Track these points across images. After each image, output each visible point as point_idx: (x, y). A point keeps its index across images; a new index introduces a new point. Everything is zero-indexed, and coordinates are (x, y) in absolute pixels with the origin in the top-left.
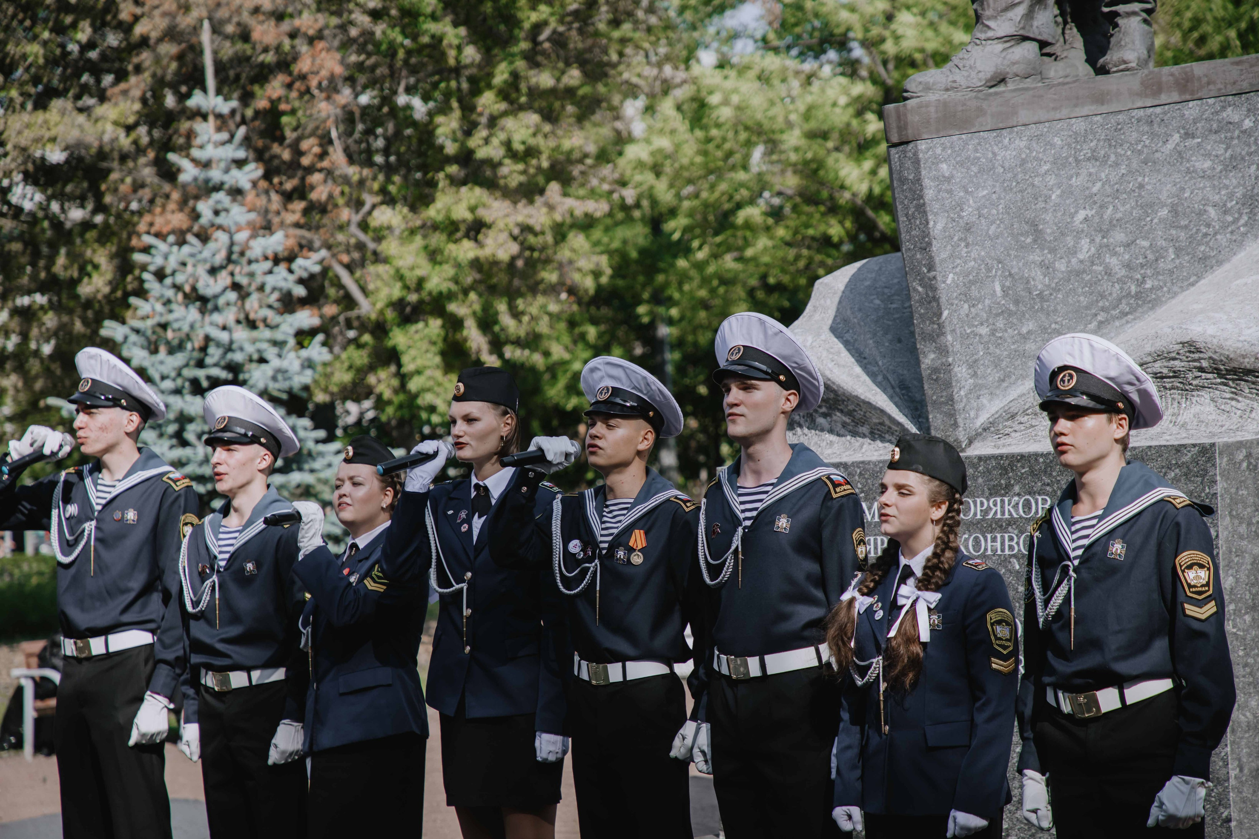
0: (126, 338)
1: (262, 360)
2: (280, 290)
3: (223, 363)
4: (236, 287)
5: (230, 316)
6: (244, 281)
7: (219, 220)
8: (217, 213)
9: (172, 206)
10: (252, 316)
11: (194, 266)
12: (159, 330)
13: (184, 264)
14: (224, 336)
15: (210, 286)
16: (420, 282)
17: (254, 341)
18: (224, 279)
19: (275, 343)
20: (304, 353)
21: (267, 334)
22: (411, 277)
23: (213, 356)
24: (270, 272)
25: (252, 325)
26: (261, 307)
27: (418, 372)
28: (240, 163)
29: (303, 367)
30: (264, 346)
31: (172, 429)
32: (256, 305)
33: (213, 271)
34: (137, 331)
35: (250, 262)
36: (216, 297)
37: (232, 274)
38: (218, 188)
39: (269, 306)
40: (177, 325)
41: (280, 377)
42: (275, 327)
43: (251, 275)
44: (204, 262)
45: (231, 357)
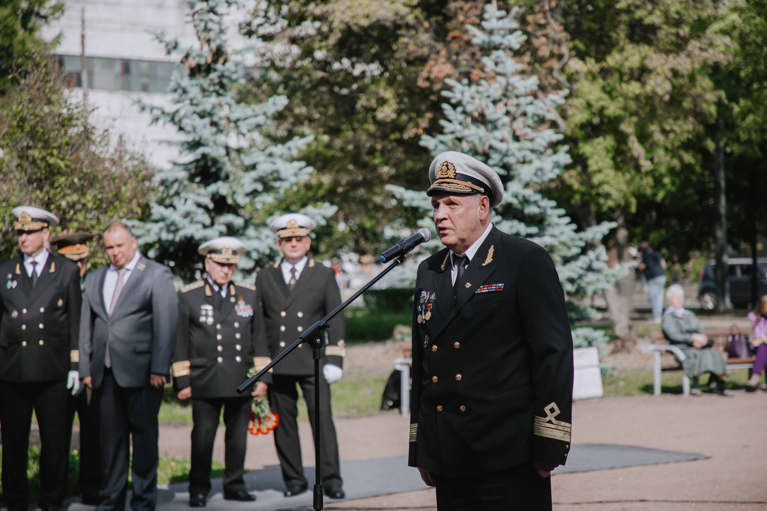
0: (436, 146)
1: (524, 162)
2: (538, 116)
3: (501, 164)
4: (508, 113)
5: (505, 133)
6: (512, 109)
7: (500, 69)
8: (496, 64)
9: (442, 60)
10: (518, 133)
11: (480, 99)
12: (457, 142)
13: (473, 98)
14: (503, 147)
15: (492, 113)
16: (602, 109)
17: (520, 149)
18: (501, 108)
19: (533, 151)
20: (555, 158)
21: (529, 145)
22: (597, 105)
23: (493, 159)
24: (531, 103)
25: (516, 138)
26: (524, 127)
27: (600, 171)
28: (512, 31)
29: (554, 167)
30: (527, 153)
32: (521, 125)
33: (495, 102)
34: (442, 142)
35: (517, 97)
36: (497, 120)
37: (506, 105)
38: (496, 48)
39: (529, 126)
40: (469, 139)
41: (539, 173)
42: (532, 140)
43: (518, 105)
44: (488, 97)
45: (506, 160)
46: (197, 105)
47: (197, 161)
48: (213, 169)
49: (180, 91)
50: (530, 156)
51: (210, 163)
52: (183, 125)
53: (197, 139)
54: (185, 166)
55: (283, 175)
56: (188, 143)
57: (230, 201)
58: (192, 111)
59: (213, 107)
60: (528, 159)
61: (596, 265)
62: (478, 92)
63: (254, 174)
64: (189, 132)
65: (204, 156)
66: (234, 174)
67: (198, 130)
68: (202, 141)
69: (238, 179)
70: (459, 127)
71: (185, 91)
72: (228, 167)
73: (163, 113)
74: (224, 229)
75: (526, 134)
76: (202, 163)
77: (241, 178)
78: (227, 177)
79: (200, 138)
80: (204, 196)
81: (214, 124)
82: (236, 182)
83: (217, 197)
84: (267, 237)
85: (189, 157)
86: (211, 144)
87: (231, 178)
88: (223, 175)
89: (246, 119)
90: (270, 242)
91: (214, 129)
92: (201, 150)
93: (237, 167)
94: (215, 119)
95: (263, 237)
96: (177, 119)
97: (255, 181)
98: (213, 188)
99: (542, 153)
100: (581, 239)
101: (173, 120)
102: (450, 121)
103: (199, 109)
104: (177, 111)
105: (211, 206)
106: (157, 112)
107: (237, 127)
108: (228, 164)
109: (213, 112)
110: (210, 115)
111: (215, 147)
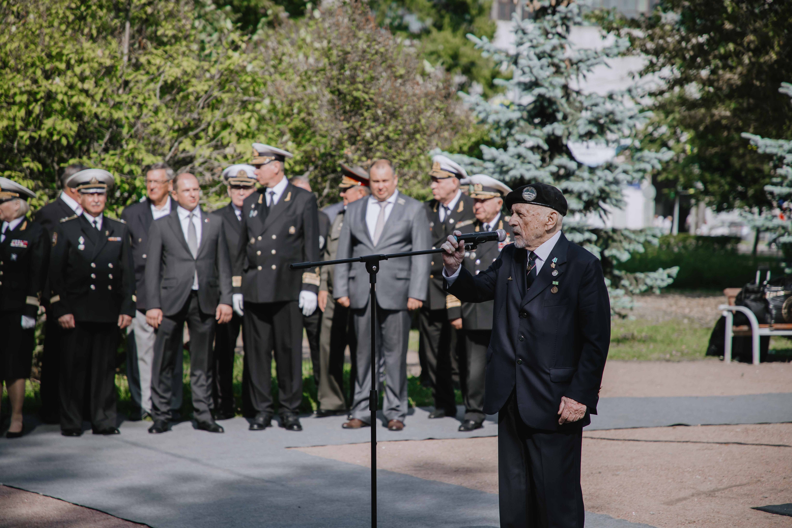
46: (537, 47)
47: (534, 102)
48: (550, 110)
49: (520, 32)
51: (546, 104)
53: (533, 79)
54: (525, 107)
55: (618, 117)
56: (525, 84)
57: (564, 142)
58: (531, 53)
59: (554, 48)
63: (589, 115)
64: (527, 74)
65: (541, 97)
66: (572, 115)
67: (534, 71)
68: (540, 82)
71: (525, 33)
72: (565, 109)
73: (507, 54)
76: (539, 104)
77: (578, 119)
78: (565, 118)
79: (537, 79)
80: (539, 138)
81: (554, 65)
82: (573, 123)
83: (552, 137)
84: (600, 178)
85: (528, 99)
86: (547, 85)
87: (569, 120)
88: (560, 116)
89: (588, 59)
90: (601, 184)
91: (553, 70)
92: (537, 91)
93: (576, 108)
94: (556, 61)
95: (595, 178)
96: (519, 61)
97: (590, 122)
98: (548, 129)
101: (515, 61)
103: (538, 50)
104: (519, 54)
105: (546, 147)
106: (501, 55)
107: (578, 69)
108: (566, 105)
109: (554, 53)
110: (551, 56)
111: (551, 89)
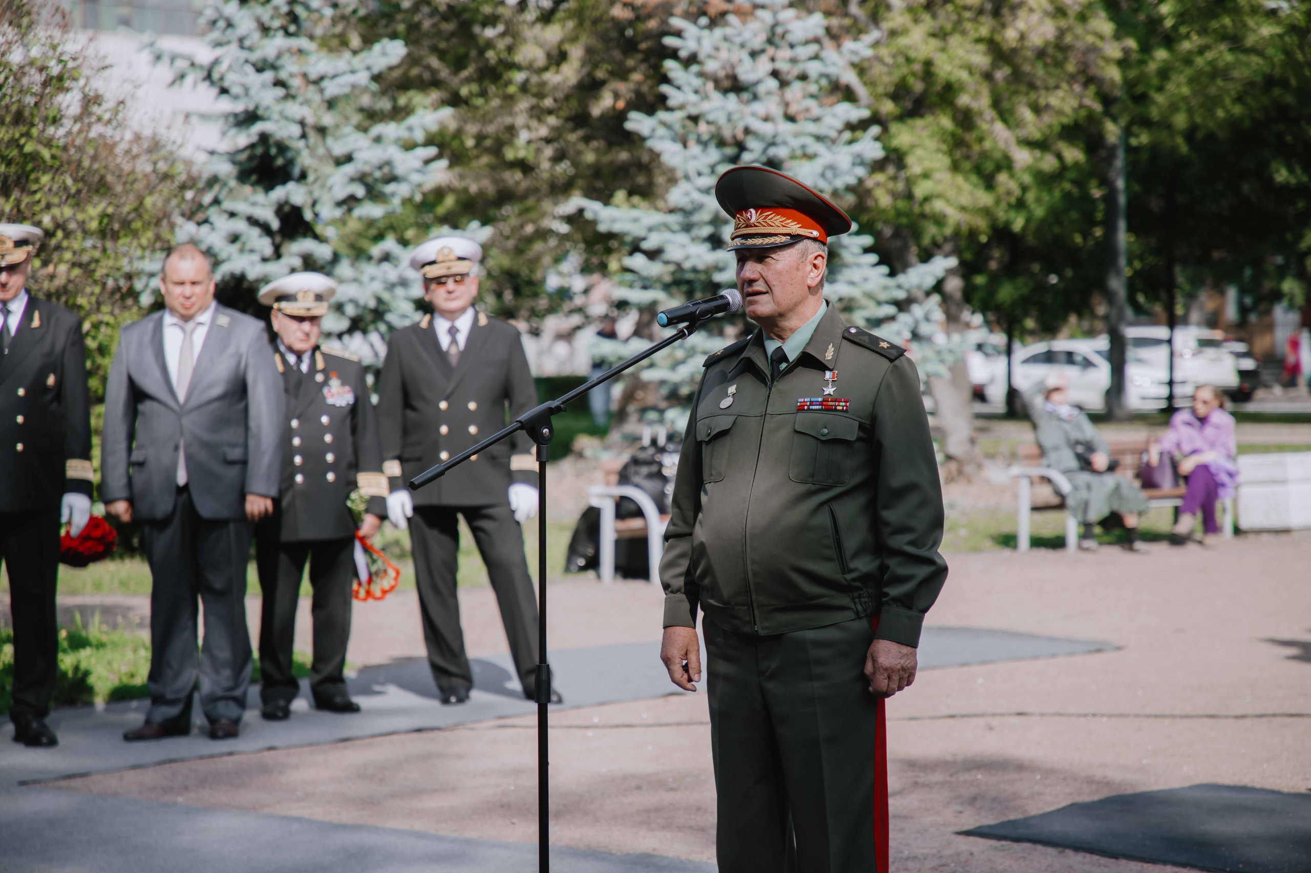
0: (653, 130)
1: (805, 157)
2: (827, 76)
3: (764, 159)
4: (775, 74)
5: (772, 106)
6: (782, 66)
10: (793, 108)
11: (729, 50)
12: (689, 123)
13: (717, 49)
14: (767, 129)
15: (748, 72)
17: (797, 135)
18: (764, 66)
19: (819, 138)
20: (857, 148)
21: (811, 127)
23: (751, 151)
24: (816, 57)
25: (790, 117)
26: (804, 97)
27: (926, 175)
29: (854, 164)
30: (810, 141)
31: (707, 231)
32: (798, 95)
33: (754, 54)
34: (664, 124)
35: (792, 46)
36: (756, 83)
37: (773, 60)
39: (812, 96)
40: (711, 117)
41: (829, 174)
42: (817, 120)
43: (794, 61)
44: (742, 46)
45: (772, 151)
46: (250, 49)
47: (252, 146)
48: (280, 162)
49: (221, 24)
50: (814, 147)
51: (273, 151)
52: (226, 84)
53: (251, 107)
54: (232, 157)
55: (400, 171)
56: (236, 115)
57: (308, 216)
58: (242, 60)
59: (279, 56)
60: (810, 151)
61: (924, 329)
62: (726, 39)
63: (349, 169)
64: (236, 98)
65: (264, 138)
66: (316, 170)
67: (252, 92)
68: (260, 113)
69: (321, 180)
70: (693, 98)
71: (230, 25)
72: (305, 159)
73: (193, 64)
74: (297, 262)
75: (807, 110)
76: (259, 151)
77: (328, 176)
78: (303, 176)
79: (257, 107)
80: (263, 206)
81: (279, 83)
82: (319, 184)
83: (287, 209)
84: (372, 279)
85: (238, 141)
86: (275, 116)
87: (311, 177)
88: (296, 172)
89: (334, 77)
90: (377, 287)
91: (280, 92)
92: (258, 127)
93: (321, 159)
94: (283, 75)
95: (365, 278)
96: (216, 76)
97: (352, 180)
98: (279, 193)
99: (834, 141)
100: (899, 287)
101: (209, 77)
102: (679, 88)
103: (255, 56)
104: (216, 62)
105: (275, 224)
106: (181, 64)
108: (305, 153)
109: (279, 63)
110: (274, 67)
111: (283, 123)
